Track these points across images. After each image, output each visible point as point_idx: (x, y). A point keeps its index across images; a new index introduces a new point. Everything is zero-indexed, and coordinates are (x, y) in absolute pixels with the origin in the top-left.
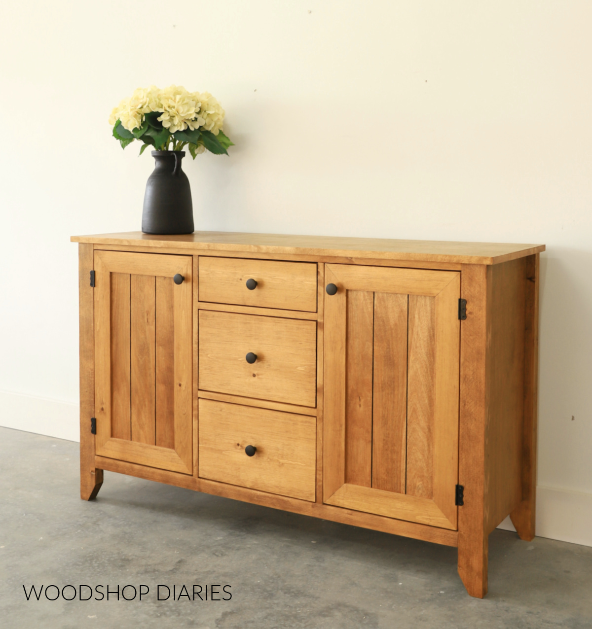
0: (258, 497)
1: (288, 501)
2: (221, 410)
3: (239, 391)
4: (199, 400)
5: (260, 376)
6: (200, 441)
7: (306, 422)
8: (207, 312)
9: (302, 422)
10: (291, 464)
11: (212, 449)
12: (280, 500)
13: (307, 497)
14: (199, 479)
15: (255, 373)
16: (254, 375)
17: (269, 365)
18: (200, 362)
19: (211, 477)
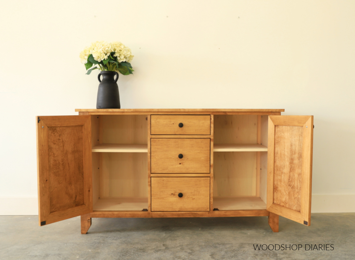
0: (182, 214)
1: (197, 213)
2: (163, 181)
3: (173, 171)
4: (152, 178)
5: (183, 164)
6: (152, 196)
7: (205, 180)
8: (155, 139)
9: (203, 180)
10: (198, 198)
11: (158, 198)
12: (193, 213)
13: (206, 210)
14: (152, 212)
15: (181, 162)
16: (180, 164)
17: (188, 159)
18: (151, 161)
19: (158, 210)
